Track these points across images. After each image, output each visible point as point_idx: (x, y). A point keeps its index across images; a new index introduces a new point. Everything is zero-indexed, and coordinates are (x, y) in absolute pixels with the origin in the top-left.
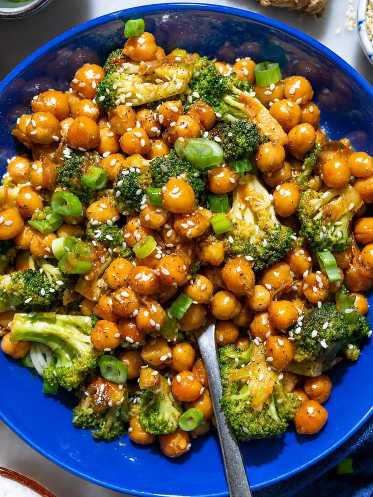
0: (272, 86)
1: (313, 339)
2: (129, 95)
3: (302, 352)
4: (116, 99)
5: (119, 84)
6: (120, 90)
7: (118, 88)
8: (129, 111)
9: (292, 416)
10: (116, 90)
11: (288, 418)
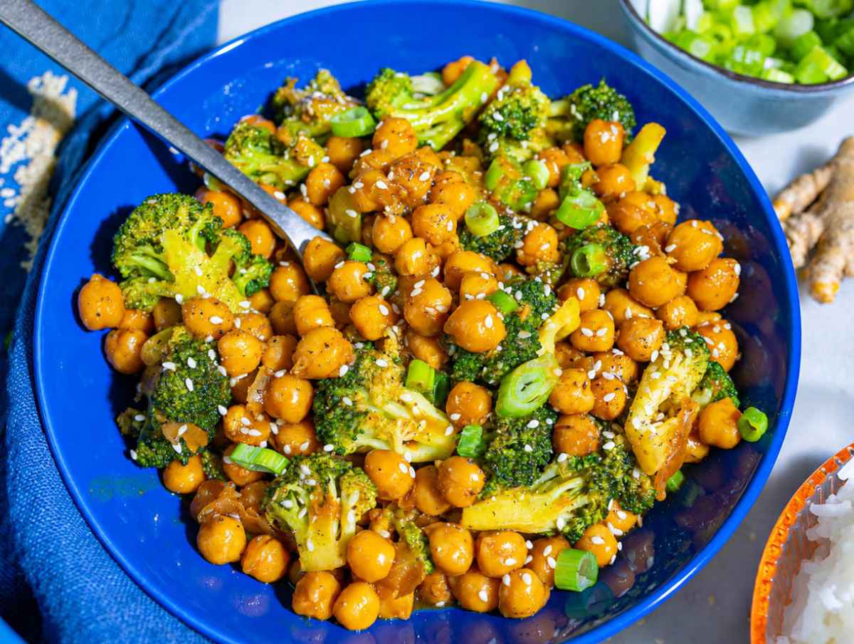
0: (552, 563)
1: (187, 360)
2: (666, 365)
3: (183, 338)
4: (671, 347)
5: (688, 361)
6: (679, 357)
7: (685, 356)
8: (645, 347)
9: (123, 284)
10: (683, 353)
11: (124, 279)
